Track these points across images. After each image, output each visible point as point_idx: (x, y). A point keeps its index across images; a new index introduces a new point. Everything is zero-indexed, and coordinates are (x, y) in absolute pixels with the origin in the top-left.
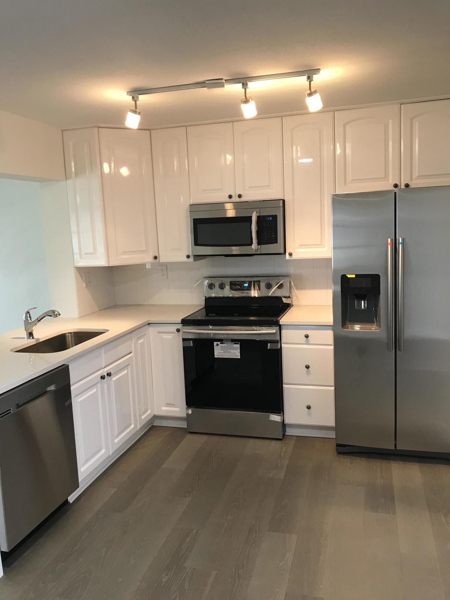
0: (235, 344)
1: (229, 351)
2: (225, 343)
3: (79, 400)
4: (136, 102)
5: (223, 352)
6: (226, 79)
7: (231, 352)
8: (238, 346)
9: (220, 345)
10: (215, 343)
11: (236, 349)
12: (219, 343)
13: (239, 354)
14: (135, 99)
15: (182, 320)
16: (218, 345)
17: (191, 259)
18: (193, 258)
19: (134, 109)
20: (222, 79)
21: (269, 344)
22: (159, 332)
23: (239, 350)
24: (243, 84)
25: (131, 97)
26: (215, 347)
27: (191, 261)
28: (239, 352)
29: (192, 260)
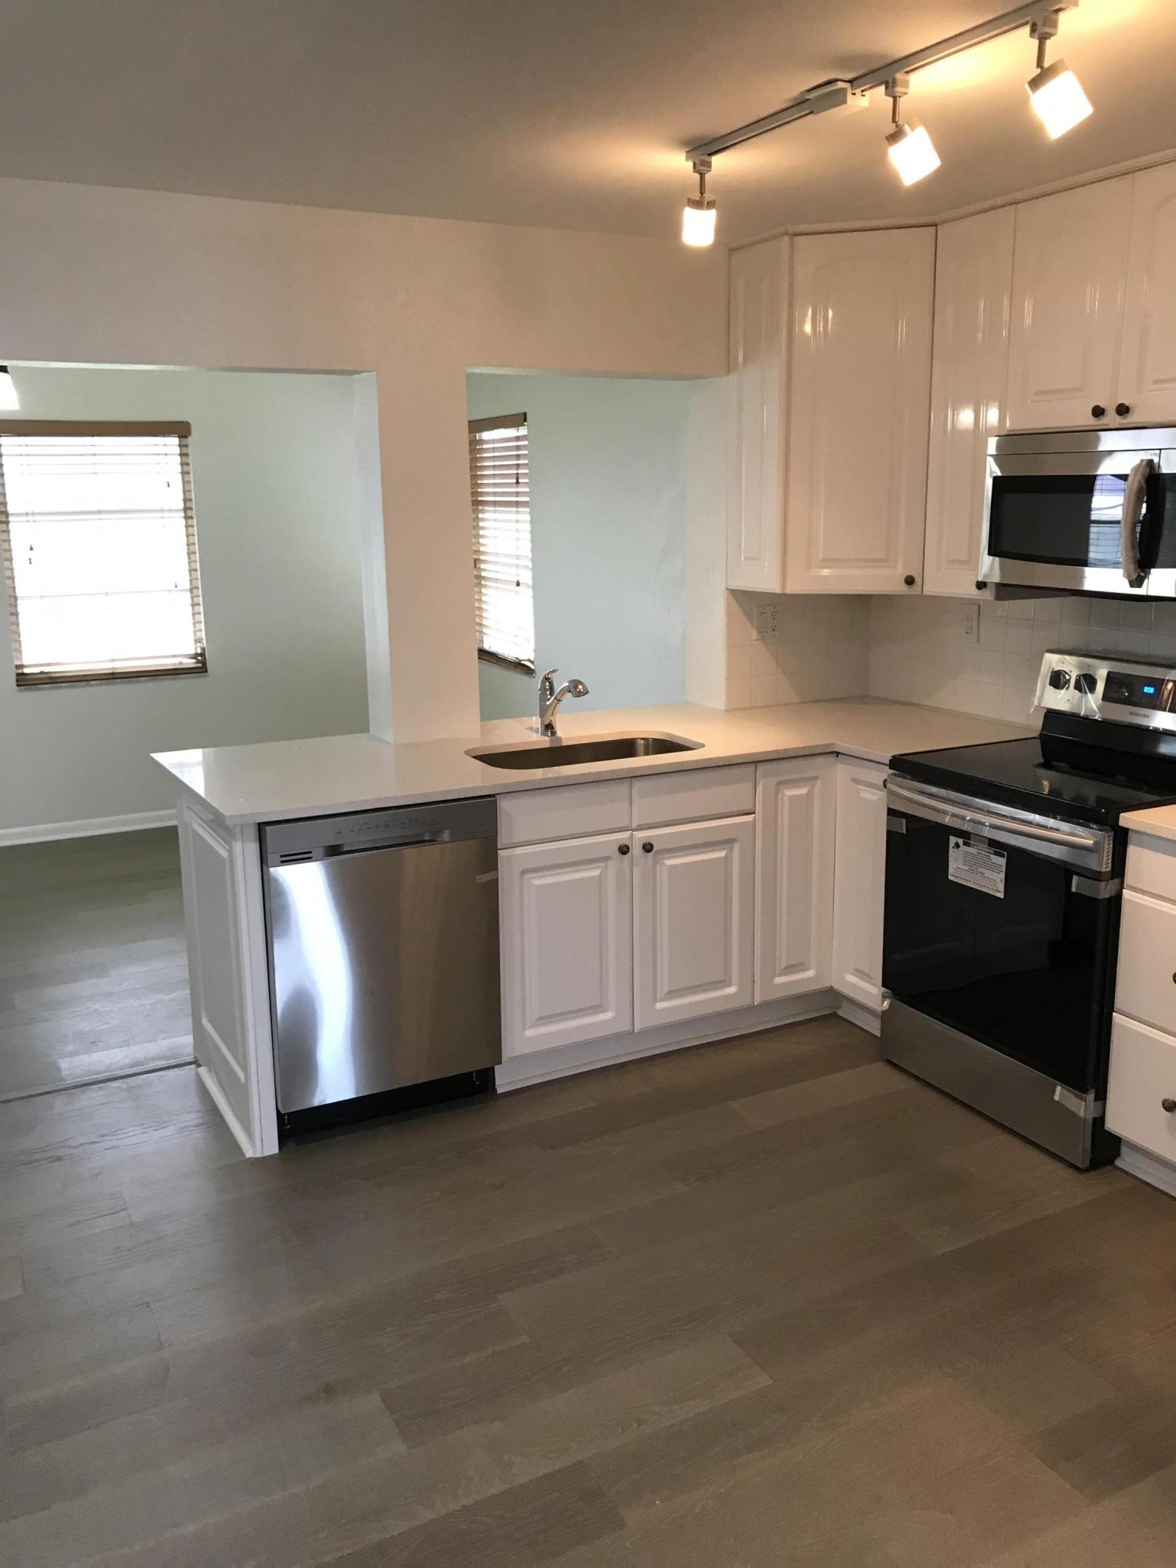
0: (996, 854)
1: (980, 869)
2: (974, 845)
3: (537, 882)
4: (702, 176)
5: (967, 868)
6: (851, 76)
7: (985, 875)
8: (1002, 861)
9: (963, 848)
10: (953, 840)
11: (994, 868)
12: (960, 841)
13: (1001, 887)
14: (702, 168)
15: (894, 757)
16: (957, 845)
17: (988, 594)
18: (993, 593)
19: (696, 196)
20: (836, 80)
21: (1075, 879)
22: (855, 781)
23: (1002, 876)
24: (887, 84)
25: (690, 164)
26: (951, 851)
27: (989, 598)
28: (1002, 881)
29: (991, 596)
